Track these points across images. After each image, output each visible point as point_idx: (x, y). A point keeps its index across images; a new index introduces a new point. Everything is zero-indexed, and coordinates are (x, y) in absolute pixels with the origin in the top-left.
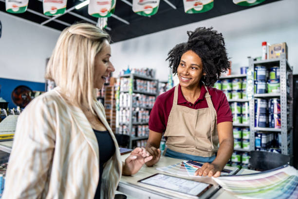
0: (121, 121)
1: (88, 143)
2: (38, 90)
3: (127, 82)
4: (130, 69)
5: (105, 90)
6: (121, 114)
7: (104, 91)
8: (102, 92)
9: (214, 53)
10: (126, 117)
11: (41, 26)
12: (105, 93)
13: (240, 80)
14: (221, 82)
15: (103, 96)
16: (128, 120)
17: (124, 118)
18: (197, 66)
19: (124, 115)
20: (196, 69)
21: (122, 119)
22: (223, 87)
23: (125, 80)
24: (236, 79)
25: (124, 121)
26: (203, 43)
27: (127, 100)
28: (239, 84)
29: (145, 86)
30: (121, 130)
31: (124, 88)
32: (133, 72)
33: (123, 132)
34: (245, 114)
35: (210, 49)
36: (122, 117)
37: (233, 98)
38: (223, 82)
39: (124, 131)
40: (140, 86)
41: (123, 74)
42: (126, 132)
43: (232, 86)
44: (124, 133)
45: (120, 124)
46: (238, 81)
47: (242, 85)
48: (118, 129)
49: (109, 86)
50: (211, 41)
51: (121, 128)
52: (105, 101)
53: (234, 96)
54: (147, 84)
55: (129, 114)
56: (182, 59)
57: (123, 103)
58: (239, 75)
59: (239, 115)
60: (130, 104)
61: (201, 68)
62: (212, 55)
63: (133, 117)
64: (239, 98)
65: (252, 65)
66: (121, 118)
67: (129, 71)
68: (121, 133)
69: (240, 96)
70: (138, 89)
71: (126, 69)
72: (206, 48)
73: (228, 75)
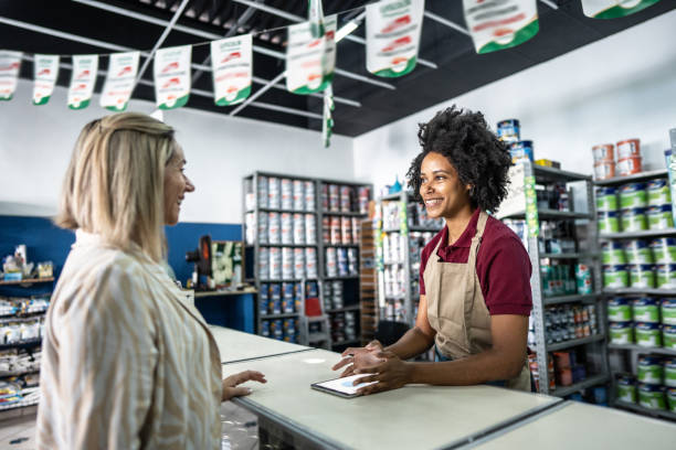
0: (388, 292)
2: (230, 240)
3: (396, 209)
4: (401, 182)
5: (360, 228)
6: (388, 280)
7: (358, 232)
8: (355, 234)
10: (399, 283)
11: (230, 118)
12: (360, 236)
14: (617, 192)
15: (355, 241)
16: (404, 291)
17: (395, 286)
18: (444, 174)
19: (394, 280)
20: (445, 178)
21: (391, 289)
22: (622, 203)
23: (393, 205)
24: (657, 181)
25: (396, 293)
27: (398, 249)
28: (664, 192)
30: (390, 313)
31: (390, 223)
32: (406, 188)
33: (394, 316)
36: (391, 283)
37: (653, 226)
38: (621, 191)
39: (398, 314)
41: (386, 194)
42: (401, 316)
43: (646, 198)
44: (398, 319)
45: (387, 300)
48: (385, 309)
49: (367, 220)
51: (390, 308)
52: (362, 252)
53: (656, 222)
55: (404, 276)
57: (390, 255)
60: (403, 256)
63: (415, 284)
64: (669, 225)
66: (388, 286)
67: (399, 186)
68: (390, 319)
69: (671, 222)
70: (422, 223)
71: (392, 183)
73: (634, 172)
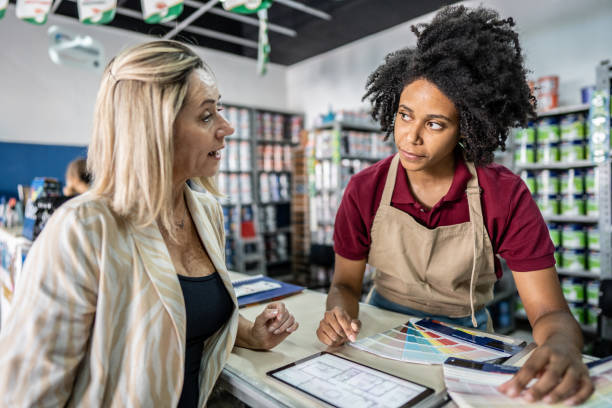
0: (320, 217)
1: (163, 306)
3: (330, 138)
4: (333, 111)
5: (293, 156)
6: (320, 205)
7: (291, 159)
8: (287, 161)
9: (487, 90)
10: (331, 210)
12: (293, 163)
13: (581, 117)
14: (535, 125)
15: (288, 167)
17: (327, 212)
18: (443, 120)
19: (325, 205)
21: (322, 214)
22: (540, 136)
23: (326, 134)
24: (571, 118)
25: (327, 218)
26: (454, 63)
27: (330, 176)
28: (577, 128)
29: (367, 144)
30: (321, 236)
31: (322, 151)
32: (339, 118)
33: (325, 239)
34: (593, 194)
35: (477, 77)
36: (323, 208)
37: (563, 158)
38: (538, 124)
39: (328, 238)
40: (357, 145)
41: (320, 123)
43: (559, 133)
44: (329, 241)
45: (319, 224)
46: (576, 120)
47: (585, 130)
48: (316, 233)
49: (299, 148)
50: (478, 54)
51: (321, 232)
52: (294, 178)
53: (566, 154)
54: (370, 141)
55: (335, 202)
56: (404, 101)
57: (322, 181)
58: (578, 106)
59: (577, 197)
60: (336, 183)
61: (453, 124)
62: (483, 97)
64: (579, 158)
65: (604, 82)
66: (320, 211)
67: (332, 116)
68: (321, 242)
69: (581, 155)
70: (353, 151)
71: (326, 113)
72: (464, 78)
73: (552, 107)
